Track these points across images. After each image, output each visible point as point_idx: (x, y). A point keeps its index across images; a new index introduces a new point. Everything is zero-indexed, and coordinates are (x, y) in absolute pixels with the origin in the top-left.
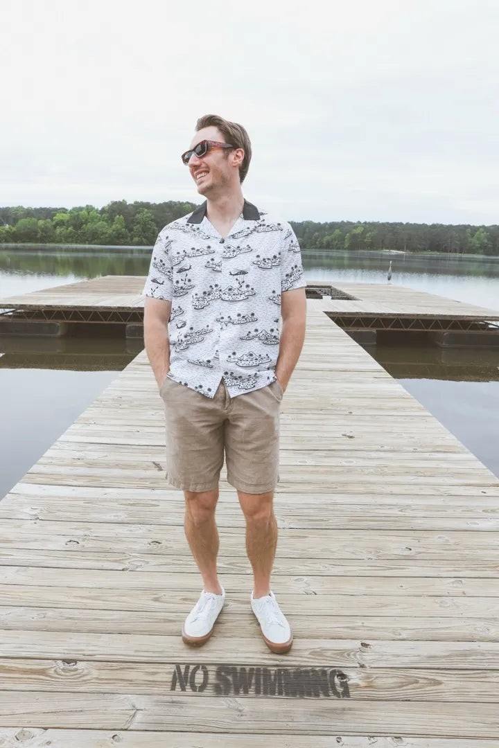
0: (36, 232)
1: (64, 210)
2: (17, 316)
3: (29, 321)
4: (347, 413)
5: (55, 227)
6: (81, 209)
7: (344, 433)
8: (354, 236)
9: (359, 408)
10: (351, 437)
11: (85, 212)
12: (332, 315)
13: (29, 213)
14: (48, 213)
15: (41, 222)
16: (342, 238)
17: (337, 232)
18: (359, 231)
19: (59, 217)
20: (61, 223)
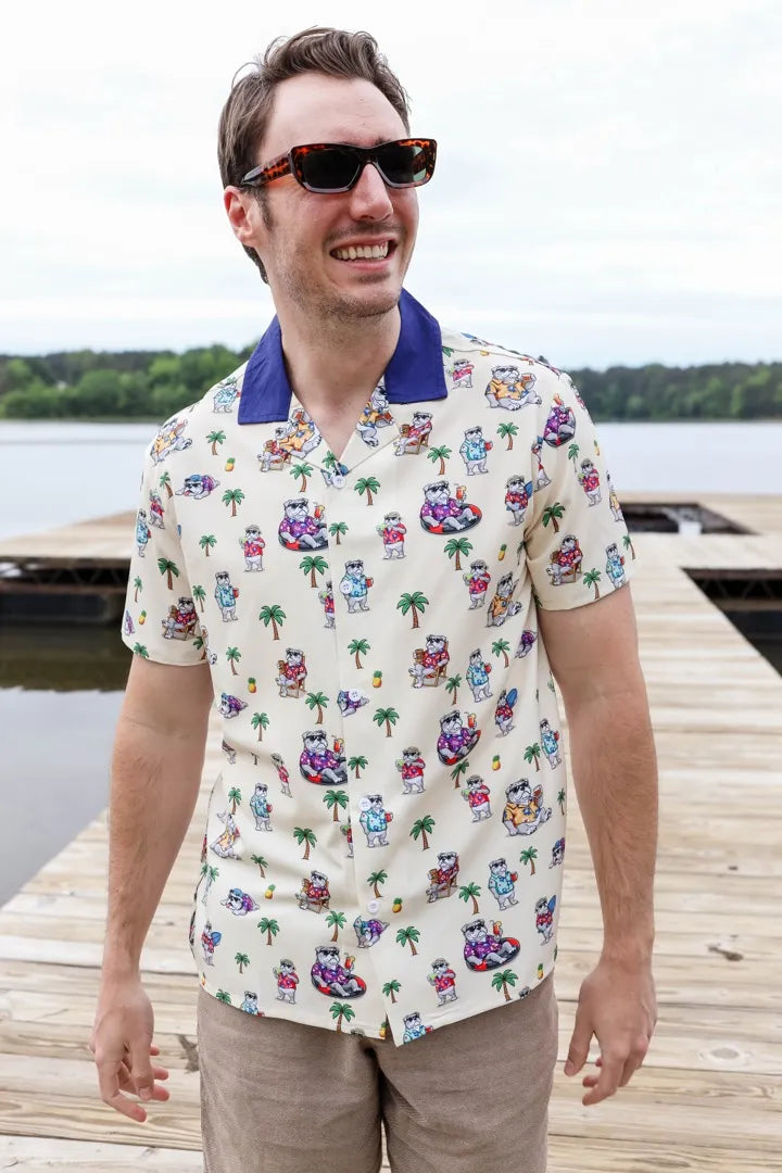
0: (115, 398)
1: (169, 355)
2: (27, 578)
3: (44, 589)
4: (723, 868)
5: (151, 386)
6: (200, 351)
7: (714, 941)
8: (751, 392)
9: (758, 851)
10: (733, 957)
11: (208, 357)
12: (698, 576)
13: (104, 361)
14: (138, 361)
15: (125, 379)
16: (725, 397)
17: (715, 383)
18: (760, 379)
19: (159, 367)
20: (164, 379)
